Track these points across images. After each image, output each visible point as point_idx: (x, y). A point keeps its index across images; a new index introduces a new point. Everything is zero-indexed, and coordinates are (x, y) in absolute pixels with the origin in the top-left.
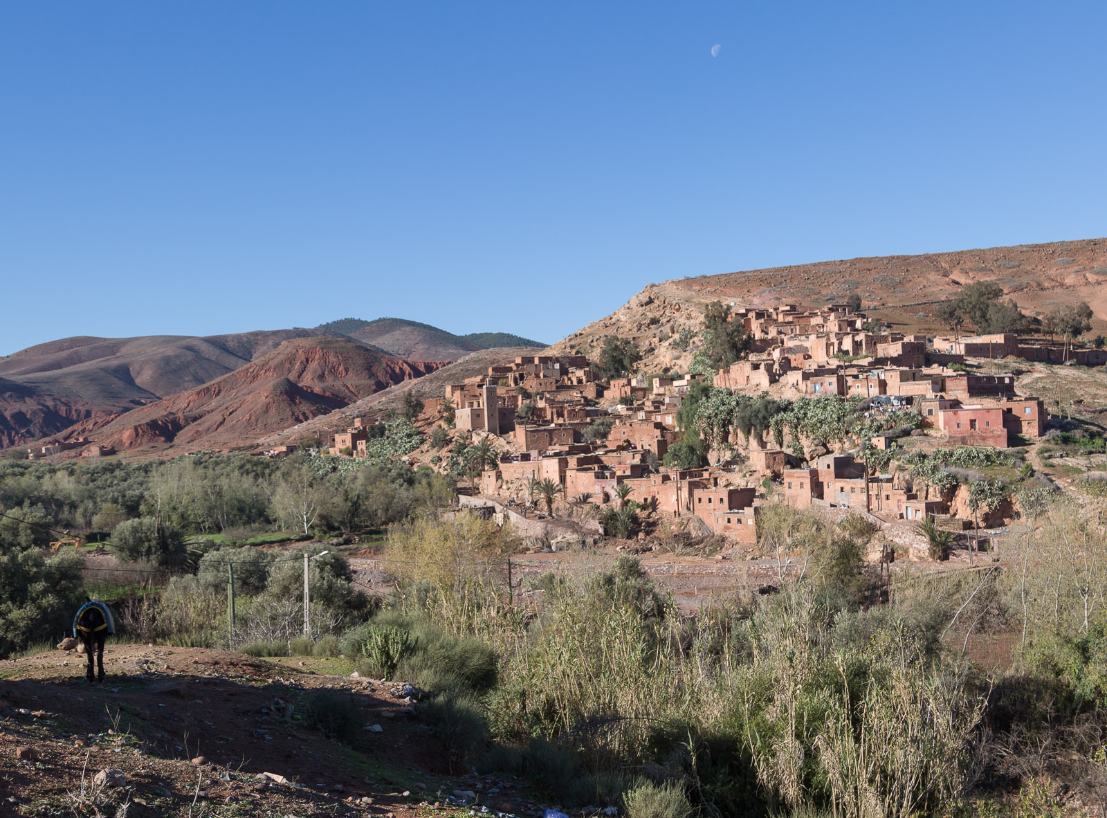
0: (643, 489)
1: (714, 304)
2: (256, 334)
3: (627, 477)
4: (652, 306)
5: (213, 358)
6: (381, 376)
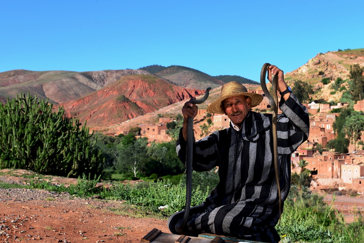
0: (313, 163)
1: (355, 66)
2: (107, 71)
3: (305, 156)
4: (320, 65)
5: (85, 83)
6: (172, 96)
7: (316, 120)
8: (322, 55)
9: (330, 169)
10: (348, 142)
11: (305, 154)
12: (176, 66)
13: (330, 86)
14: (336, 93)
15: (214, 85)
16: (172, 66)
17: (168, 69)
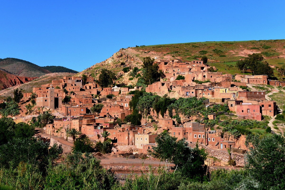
0: (114, 134)
1: (147, 58)
3: (108, 128)
4: (122, 57)
6: (6, 82)
7: (117, 100)
8: (124, 50)
9: (127, 137)
10: (140, 117)
11: (108, 127)
12: (11, 58)
13: (129, 74)
14: (134, 79)
15: (42, 73)
16: (7, 59)
17: (5, 60)
